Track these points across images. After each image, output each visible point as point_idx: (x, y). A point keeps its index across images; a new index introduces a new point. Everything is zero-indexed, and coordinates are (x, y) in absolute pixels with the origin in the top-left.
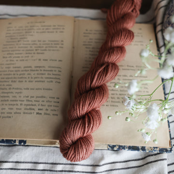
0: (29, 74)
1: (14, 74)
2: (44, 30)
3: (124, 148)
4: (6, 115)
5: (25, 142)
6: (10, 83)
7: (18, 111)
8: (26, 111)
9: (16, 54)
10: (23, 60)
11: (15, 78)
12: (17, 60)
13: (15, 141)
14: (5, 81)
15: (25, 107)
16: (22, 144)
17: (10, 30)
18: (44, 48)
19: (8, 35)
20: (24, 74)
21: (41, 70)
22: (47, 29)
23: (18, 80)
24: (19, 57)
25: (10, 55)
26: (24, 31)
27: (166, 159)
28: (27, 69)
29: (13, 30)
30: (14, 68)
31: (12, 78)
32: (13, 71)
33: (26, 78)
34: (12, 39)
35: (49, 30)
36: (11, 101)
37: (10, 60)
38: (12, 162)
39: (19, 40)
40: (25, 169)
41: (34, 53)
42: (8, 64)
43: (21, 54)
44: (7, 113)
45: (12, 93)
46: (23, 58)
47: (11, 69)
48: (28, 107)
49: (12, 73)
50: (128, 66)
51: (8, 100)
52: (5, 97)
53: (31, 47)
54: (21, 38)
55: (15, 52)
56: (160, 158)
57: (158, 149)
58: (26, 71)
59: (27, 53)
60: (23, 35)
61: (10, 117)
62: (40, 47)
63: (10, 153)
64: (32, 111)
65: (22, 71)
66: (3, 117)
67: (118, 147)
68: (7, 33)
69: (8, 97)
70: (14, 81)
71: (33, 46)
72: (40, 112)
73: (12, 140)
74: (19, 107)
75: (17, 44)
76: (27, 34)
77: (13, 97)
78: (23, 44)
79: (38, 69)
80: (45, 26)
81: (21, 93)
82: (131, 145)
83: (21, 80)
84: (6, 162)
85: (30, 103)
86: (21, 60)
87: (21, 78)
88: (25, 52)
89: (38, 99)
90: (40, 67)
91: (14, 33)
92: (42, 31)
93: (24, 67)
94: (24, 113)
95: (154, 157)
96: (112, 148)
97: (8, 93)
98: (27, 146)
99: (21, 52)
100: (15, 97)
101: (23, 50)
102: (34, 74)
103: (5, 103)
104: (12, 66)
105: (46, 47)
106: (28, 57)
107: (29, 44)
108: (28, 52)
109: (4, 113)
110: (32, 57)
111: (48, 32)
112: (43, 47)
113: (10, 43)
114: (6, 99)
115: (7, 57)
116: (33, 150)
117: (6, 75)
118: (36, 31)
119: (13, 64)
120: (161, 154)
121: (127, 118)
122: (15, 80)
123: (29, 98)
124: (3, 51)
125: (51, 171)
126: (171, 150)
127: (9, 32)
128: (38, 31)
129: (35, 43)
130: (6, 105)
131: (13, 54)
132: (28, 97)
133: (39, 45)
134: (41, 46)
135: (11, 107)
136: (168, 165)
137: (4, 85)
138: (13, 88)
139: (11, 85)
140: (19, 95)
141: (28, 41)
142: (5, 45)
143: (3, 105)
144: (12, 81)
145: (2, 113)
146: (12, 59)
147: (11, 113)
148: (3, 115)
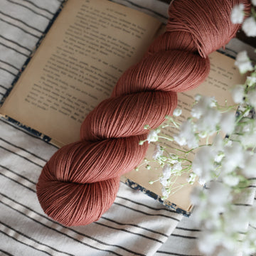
0: (82, 72)
1: (67, 65)
2: (120, 26)
3: (142, 189)
4: (42, 105)
5: (49, 139)
6: (59, 73)
7: (55, 106)
8: (63, 110)
9: (78, 42)
10: (82, 53)
11: (66, 70)
12: (76, 51)
13: (40, 134)
14: (55, 69)
15: (64, 105)
16: (46, 140)
17: (84, 10)
18: (110, 49)
19: (79, 15)
20: (77, 70)
21: (96, 73)
22: (124, 25)
23: (68, 73)
24: (79, 47)
25: (71, 42)
26: (98, 18)
27: (178, 221)
28: (83, 65)
29: (88, 11)
30: (70, 57)
31: (63, 68)
32: (67, 61)
33: (77, 75)
34: (81, 22)
35: (126, 29)
36: (53, 93)
37: (70, 48)
38: (29, 152)
40: (38, 165)
41: (97, 50)
42: (65, 51)
43: (83, 45)
44: (44, 104)
45: (57, 84)
46: (84, 51)
47: (67, 58)
48: (66, 107)
49: (66, 63)
51: (49, 91)
52: (48, 86)
53: (97, 41)
54: (91, 26)
55: (78, 40)
56: (172, 216)
57: (176, 208)
58: (80, 66)
59: (89, 47)
60: (95, 23)
61: (45, 109)
62: (106, 45)
64: (68, 113)
65: (77, 65)
66: (39, 106)
67: (136, 186)
68: (79, 13)
69: (52, 87)
70: (65, 74)
71: (100, 41)
72: (75, 116)
73: (38, 132)
74: (58, 102)
75: (85, 32)
76: (101, 23)
77: (57, 89)
78: (91, 34)
79: (93, 70)
80: (124, 21)
81: (65, 88)
82: (151, 191)
83: (71, 74)
85: (70, 103)
86: (81, 53)
87: (73, 73)
88: (88, 44)
89: (79, 103)
90: (96, 69)
91: (87, 16)
92: (118, 25)
93: (81, 62)
94: (60, 111)
95: (168, 212)
96: (131, 184)
97: (53, 83)
98: (50, 144)
99: (84, 43)
100: (58, 90)
101: (87, 42)
102: (87, 74)
103: (46, 92)
104: (69, 55)
105: (113, 48)
106: (89, 51)
107: (97, 37)
108: (91, 46)
109: (41, 102)
110: (94, 53)
111: (124, 30)
112: (109, 46)
113: (78, 27)
114: (49, 88)
115: (67, 42)
117: (60, 62)
118: (111, 23)
119: (71, 53)
122: (66, 72)
123: (71, 98)
124: (67, 33)
126: (188, 216)
127: (83, 12)
128: (113, 24)
129: (104, 37)
130: (46, 95)
131: (75, 41)
132: (70, 96)
133: (106, 42)
134: (108, 44)
135: (50, 99)
137: (52, 73)
138: (60, 81)
139: (58, 76)
140: (63, 90)
141: (98, 32)
142: (71, 26)
143: (43, 93)
144: (62, 72)
145: (39, 101)
146: (72, 47)
147: (48, 105)
148: (39, 104)
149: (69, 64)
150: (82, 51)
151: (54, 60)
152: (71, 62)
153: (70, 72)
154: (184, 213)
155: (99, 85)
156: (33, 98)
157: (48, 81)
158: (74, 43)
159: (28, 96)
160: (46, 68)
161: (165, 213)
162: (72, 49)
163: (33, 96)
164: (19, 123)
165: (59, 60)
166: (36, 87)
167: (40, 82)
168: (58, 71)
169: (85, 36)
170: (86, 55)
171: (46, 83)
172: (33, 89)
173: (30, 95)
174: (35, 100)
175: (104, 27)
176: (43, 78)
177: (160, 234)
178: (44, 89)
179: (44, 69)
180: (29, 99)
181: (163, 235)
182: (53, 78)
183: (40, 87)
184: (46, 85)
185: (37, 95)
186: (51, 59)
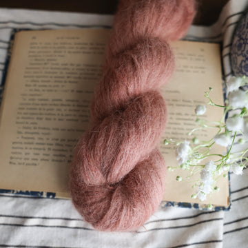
0: (59, 110)
1: (40, 109)
2: (79, 50)
3: (173, 204)
4: (30, 162)
5: (54, 195)
6: (35, 121)
7: (46, 157)
8: (56, 158)
9: (42, 81)
10: (51, 91)
11: (41, 114)
12: (44, 90)
13: (42, 193)
14: (29, 118)
15: (55, 152)
16: (51, 197)
17: (34, 48)
18: (78, 76)
19: (31, 54)
20: (52, 110)
21: (74, 105)
22: (82, 48)
23: (44, 117)
24: (45, 86)
25: (34, 83)
26: (52, 50)
27: (222, 219)
28: (56, 102)
29: (38, 48)
31: (37, 114)
32: (38, 105)
33: (54, 115)
34: (36, 60)
35: (85, 50)
36: (37, 144)
37: (36, 90)
38: (39, 218)
39: (46, 61)
40: (54, 227)
41: (65, 82)
42: (32, 95)
44: (33, 159)
47: (37, 102)
49: (38, 107)
50: (183, 101)
51: (32, 143)
52: (29, 138)
53: (61, 73)
54: (48, 60)
55: (40, 79)
56: (215, 217)
57: (214, 207)
58: (55, 105)
59: (56, 81)
60: (51, 56)
61: (36, 165)
62: (72, 73)
63: (35, 206)
64: (63, 158)
65: (51, 105)
66: (28, 164)
67: (165, 203)
68: (30, 52)
70: (41, 119)
71: (64, 71)
73: (39, 192)
74: (46, 152)
75: (44, 68)
76: (57, 54)
77: (39, 139)
78: (52, 68)
79: (70, 103)
81: (48, 134)
82: (182, 201)
83: (48, 117)
84: (31, 218)
85: (61, 148)
86: (48, 91)
87: (49, 114)
88: (53, 79)
89: (70, 143)
90: (72, 101)
91: (39, 52)
92: (75, 50)
93: (53, 100)
94: (53, 160)
95: (209, 215)
97: (32, 133)
98: (57, 199)
99: (49, 79)
100: (41, 139)
101: (51, 77)
102: (65, 110)
103: (29, 146)
104: (37, 98)
105: (81, 74)
106: (57, 86)
107: (59, 69)
108: (57, 79)
109: (28, 159)
110: (63, 86)
111: (84, 52)
114: (30, 141)
115: (30, 86)
116: (63, 204)
117: (31, 109)
118: (67, 50)
119: (39, 95)
120: (217, 213)
121: (178, 177)
122: (41, 116)
123: (59, 142)
124: (25, 77)
125: (85, 229)
126: (229, 208)
127: (33, 50)
128: (70, 50)
129: (67, 67)
130: (31, 149)
131: (38, 81)
132: (57, 140)
134: (75, 71)
135: (37, 151)
136: (225, 224)
137: (27, 123)
138: (39, 128)
139: (36, 123)
140: (47, 136)
141: (57, 64)
142: (27, 68)
143: (26, 148)
144: (38, 118)
145: (25, 159)
146: (37, 88)
147: (36, 160)
148: (27, 162)
149: (42, 107)
150: (50, 88)
151: (23, 109)
152: (42, 105)
153: (46, 114)
154: (224, 209)
155: (82, 116)
156: (17, 158)
157: (26, 133)
158: (37, 84)
159: (11, 158)
160: (18, 121)
161: (205, 217)
162: (38, 90)
163: (16, 156)
164: (13, 191)
165: (30, 107)
166: (16, 145)
167: (18, 138)
168: (33, 118)
169: (46, 73)
170: (56, 91)
171: (25, 136)
172: (13, 148)
173: (13, 156)
174: (21, 159)
175: (62, 56)
176: (19, 133)
177: (213, 241)
178: (25, 143)
179: (17, 123)
180: (13, 161)
181: (217, 241)
182: (30, 128)
183: (21, 143)
184: (26, 138)
185: (20, 153)
186: (20, 109)
